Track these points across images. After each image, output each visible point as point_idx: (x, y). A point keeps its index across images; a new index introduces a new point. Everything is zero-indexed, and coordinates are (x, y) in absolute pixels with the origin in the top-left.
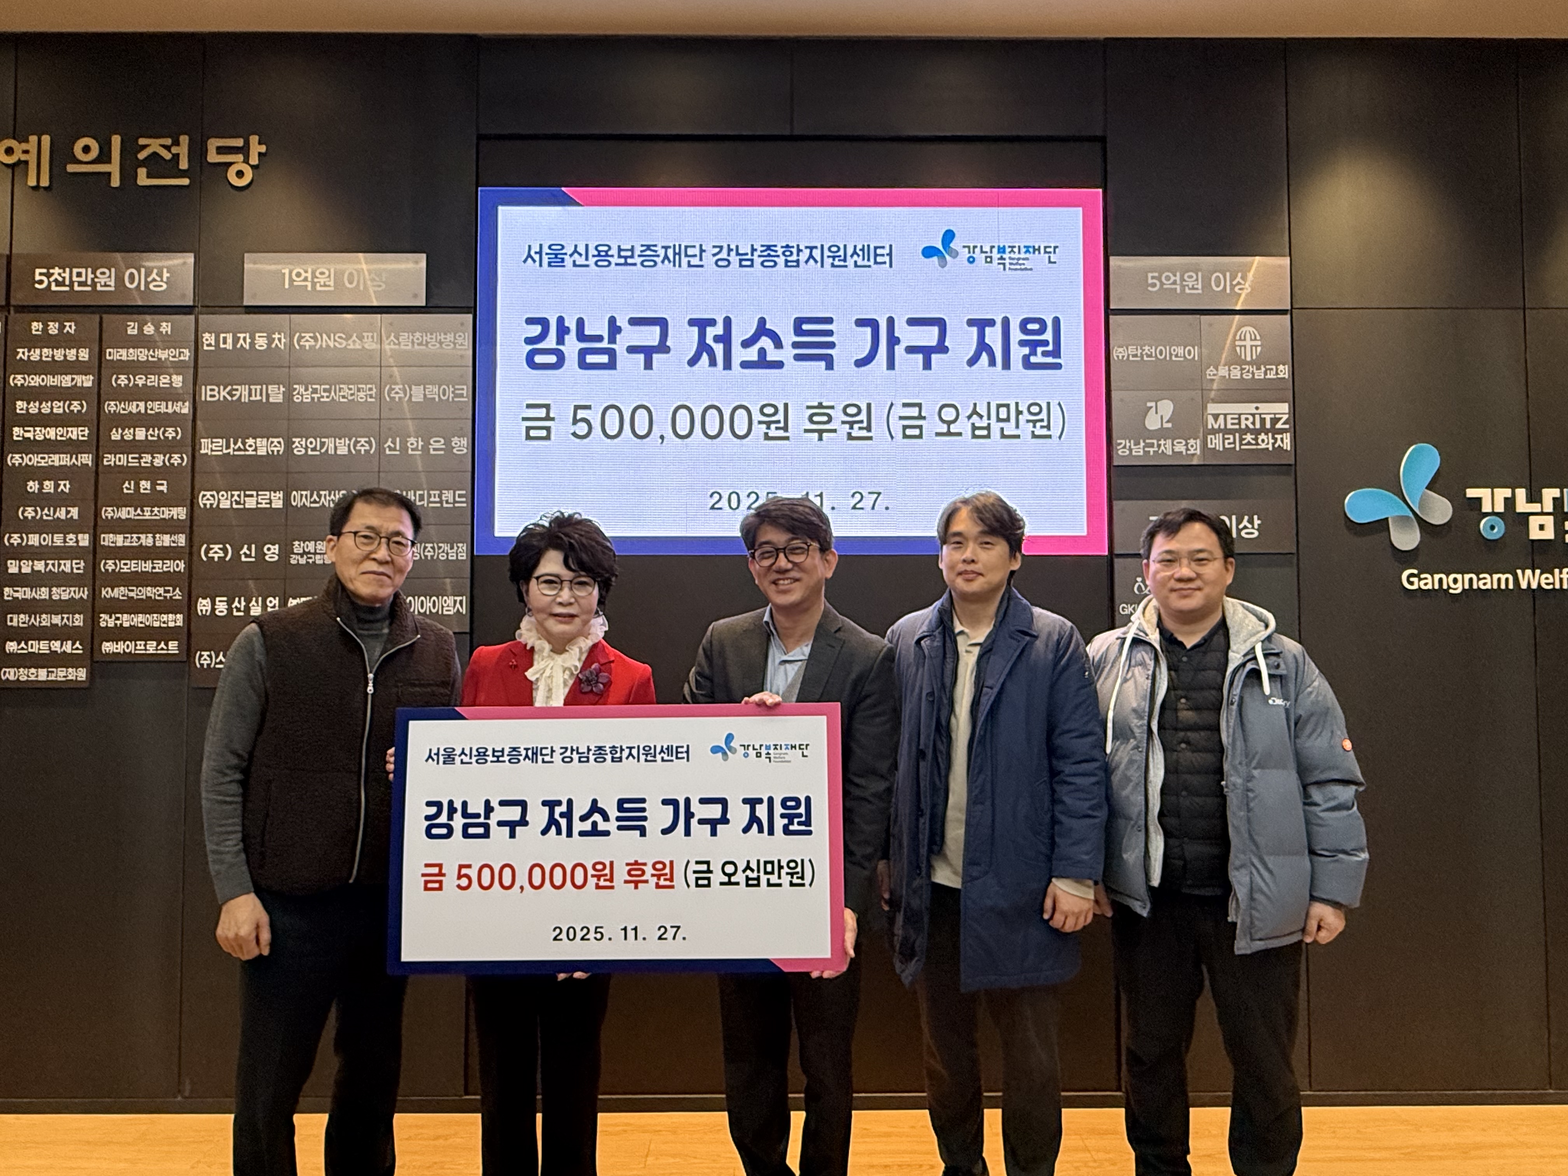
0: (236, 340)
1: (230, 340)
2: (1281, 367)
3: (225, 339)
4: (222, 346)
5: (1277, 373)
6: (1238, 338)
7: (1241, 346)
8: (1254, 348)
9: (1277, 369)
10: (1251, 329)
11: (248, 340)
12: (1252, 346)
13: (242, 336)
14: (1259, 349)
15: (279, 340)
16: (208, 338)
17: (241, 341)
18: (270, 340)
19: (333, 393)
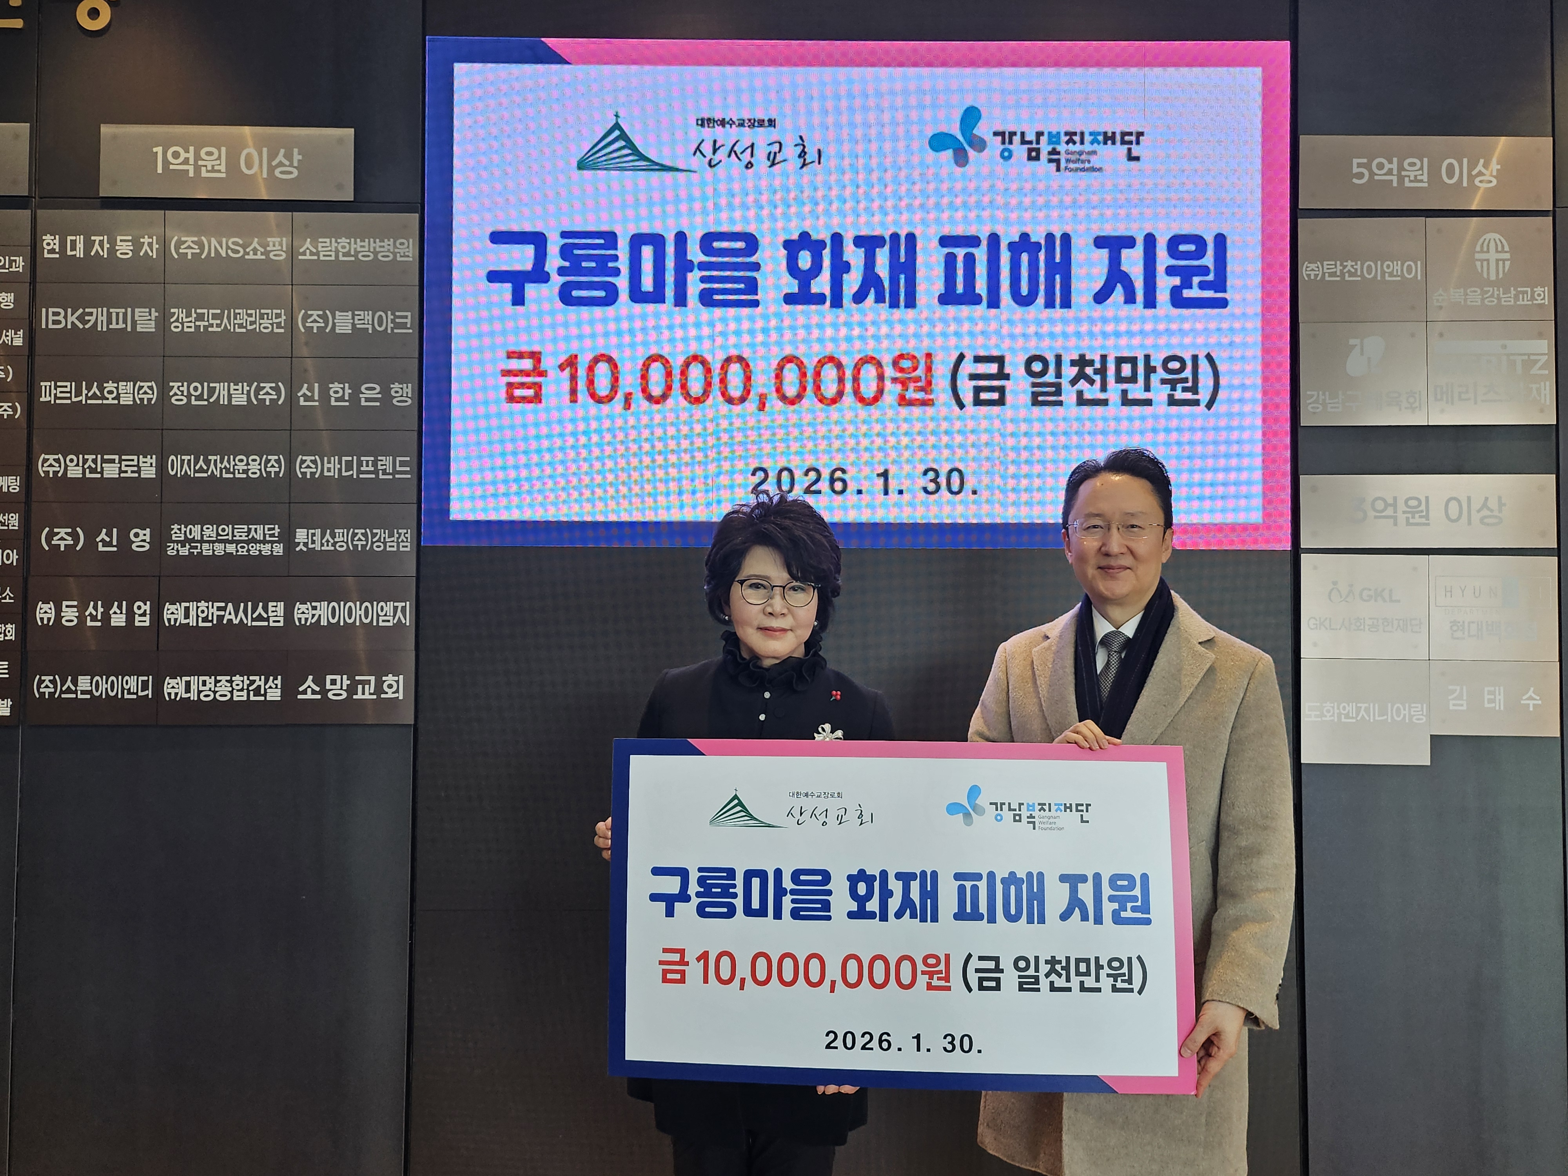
0: (89, 244)
1: (80, 245)
2: (1539, 290)
3: (73, 243)
4: (69, 253)
5: (1533, 298)
6: (1478, 249)
7: (1482, 261)
8: (1501, 263)
9: (1533, 292)
10: (1497, 236)
11: (106, 246)
12: (1497, 260)
13: (97, 239)
14: (1508, 263)
15: (150, 246)
16: (50, 242)
17: (97, 246)
18: (137, 245)
19: (225, 320)
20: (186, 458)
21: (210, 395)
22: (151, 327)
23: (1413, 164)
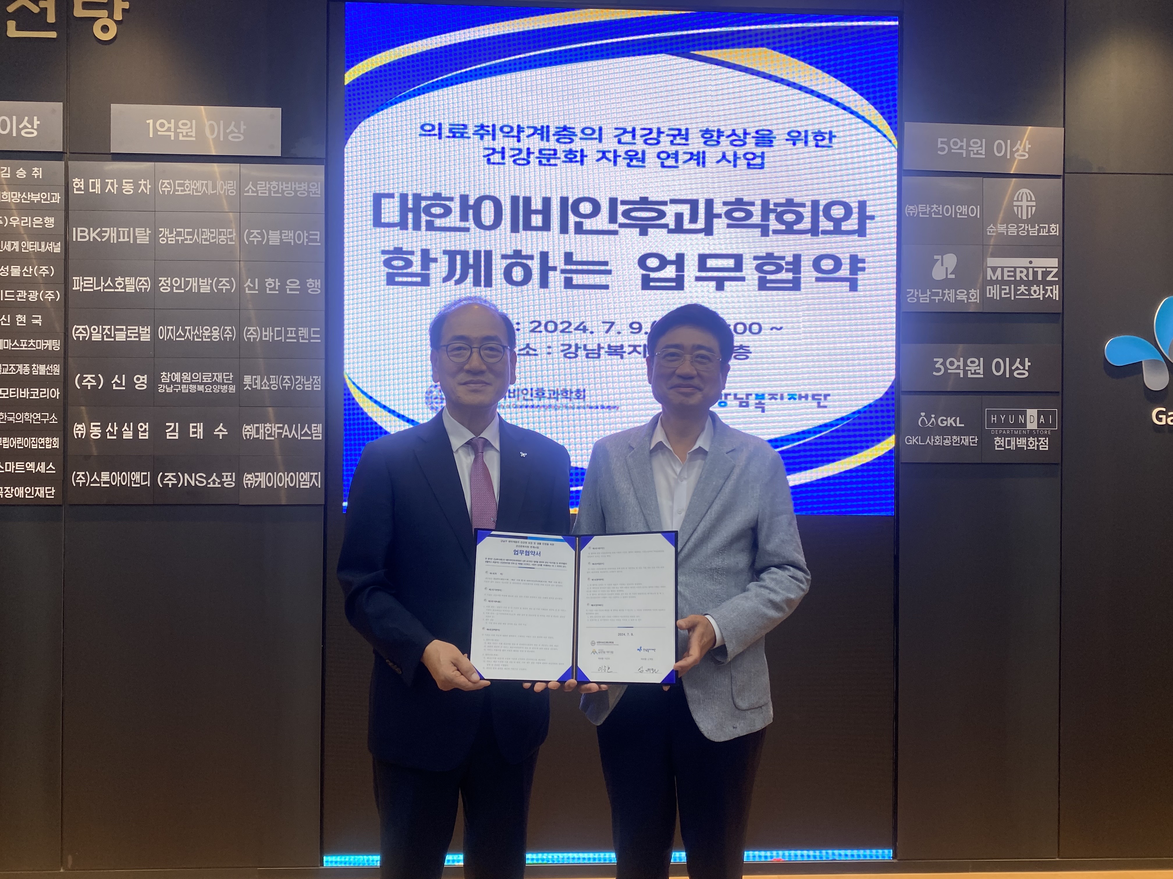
0: (104, 185)
1: (98, 186)
2: (1053, 226)
3: (94, 184)
4: (91, 190)
5: (1049, 231)
6: (1015, 199)
7: (1018, 206)
8: (1029, 208)
9: (1049, 227)
10: (1028, 191)
11: (116, 186)
12: (1027, 206)
13: (110, 181)
14: (1034, 208)
15: (145, 186)
16: (77, 183)
17: (109, 186)
18: (137, 186)
19: (196, 236)
20: (170, 328)
21: (186, 286)
22: (146, 240)
23: (977, 143)
